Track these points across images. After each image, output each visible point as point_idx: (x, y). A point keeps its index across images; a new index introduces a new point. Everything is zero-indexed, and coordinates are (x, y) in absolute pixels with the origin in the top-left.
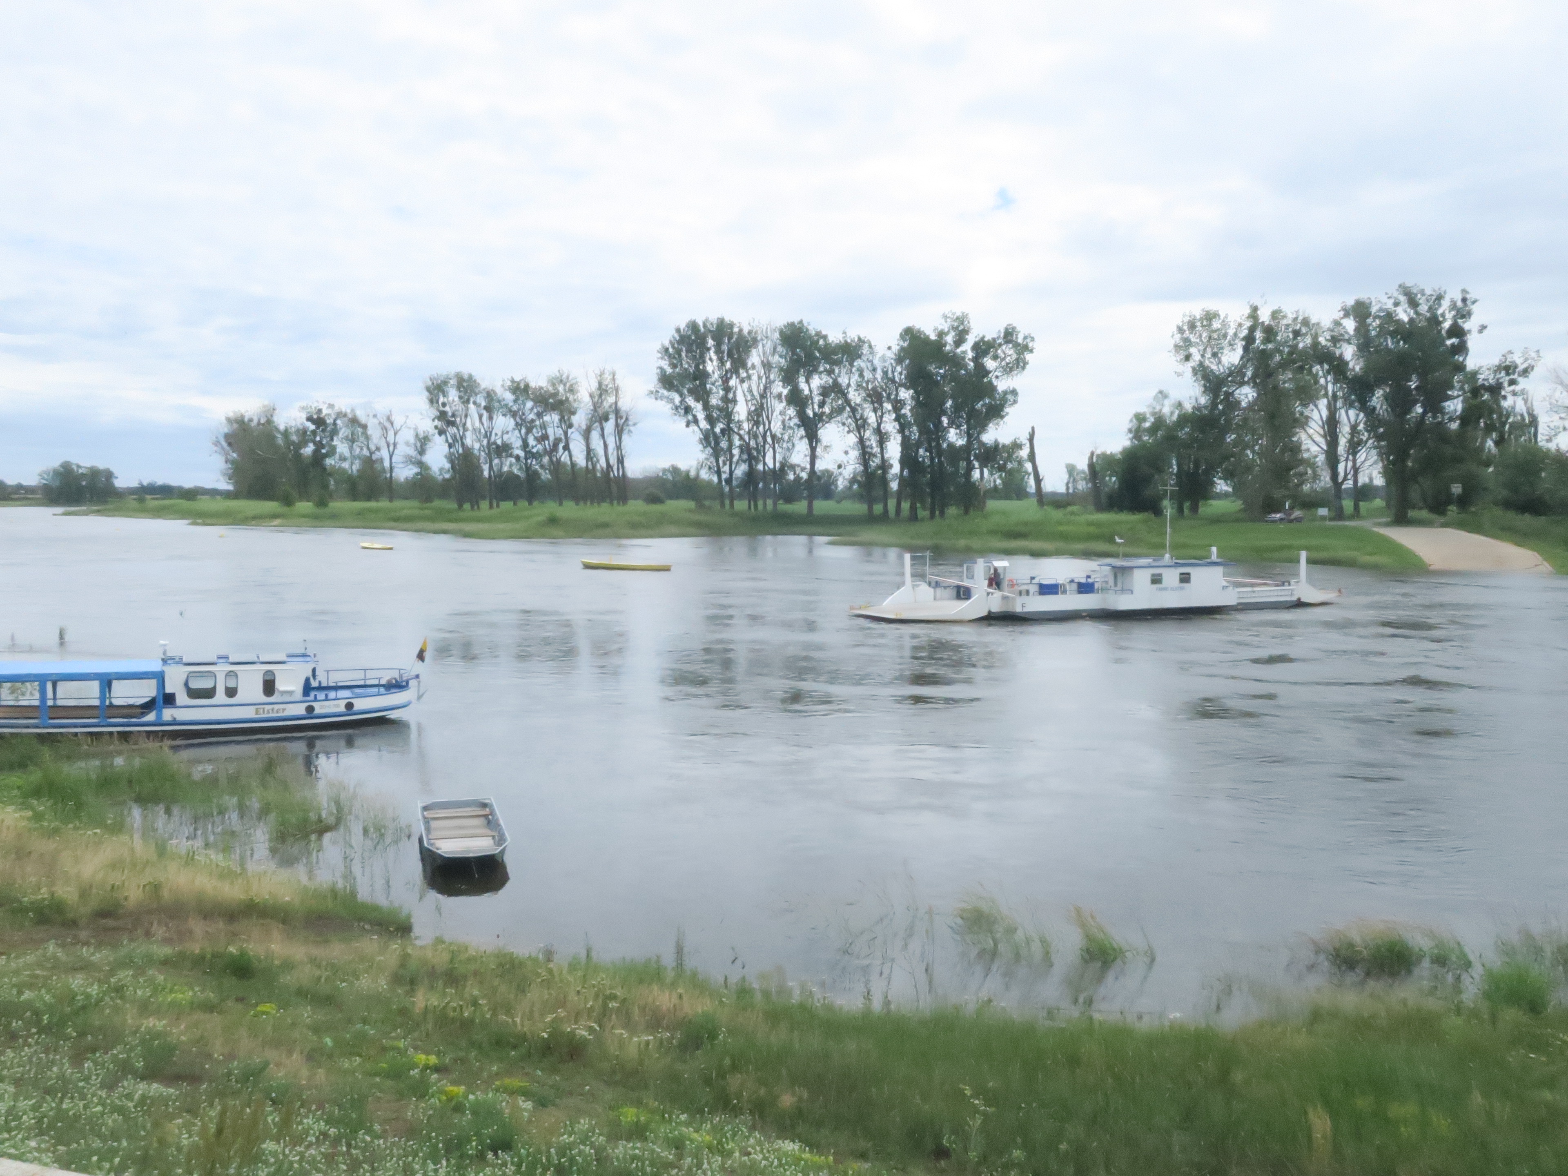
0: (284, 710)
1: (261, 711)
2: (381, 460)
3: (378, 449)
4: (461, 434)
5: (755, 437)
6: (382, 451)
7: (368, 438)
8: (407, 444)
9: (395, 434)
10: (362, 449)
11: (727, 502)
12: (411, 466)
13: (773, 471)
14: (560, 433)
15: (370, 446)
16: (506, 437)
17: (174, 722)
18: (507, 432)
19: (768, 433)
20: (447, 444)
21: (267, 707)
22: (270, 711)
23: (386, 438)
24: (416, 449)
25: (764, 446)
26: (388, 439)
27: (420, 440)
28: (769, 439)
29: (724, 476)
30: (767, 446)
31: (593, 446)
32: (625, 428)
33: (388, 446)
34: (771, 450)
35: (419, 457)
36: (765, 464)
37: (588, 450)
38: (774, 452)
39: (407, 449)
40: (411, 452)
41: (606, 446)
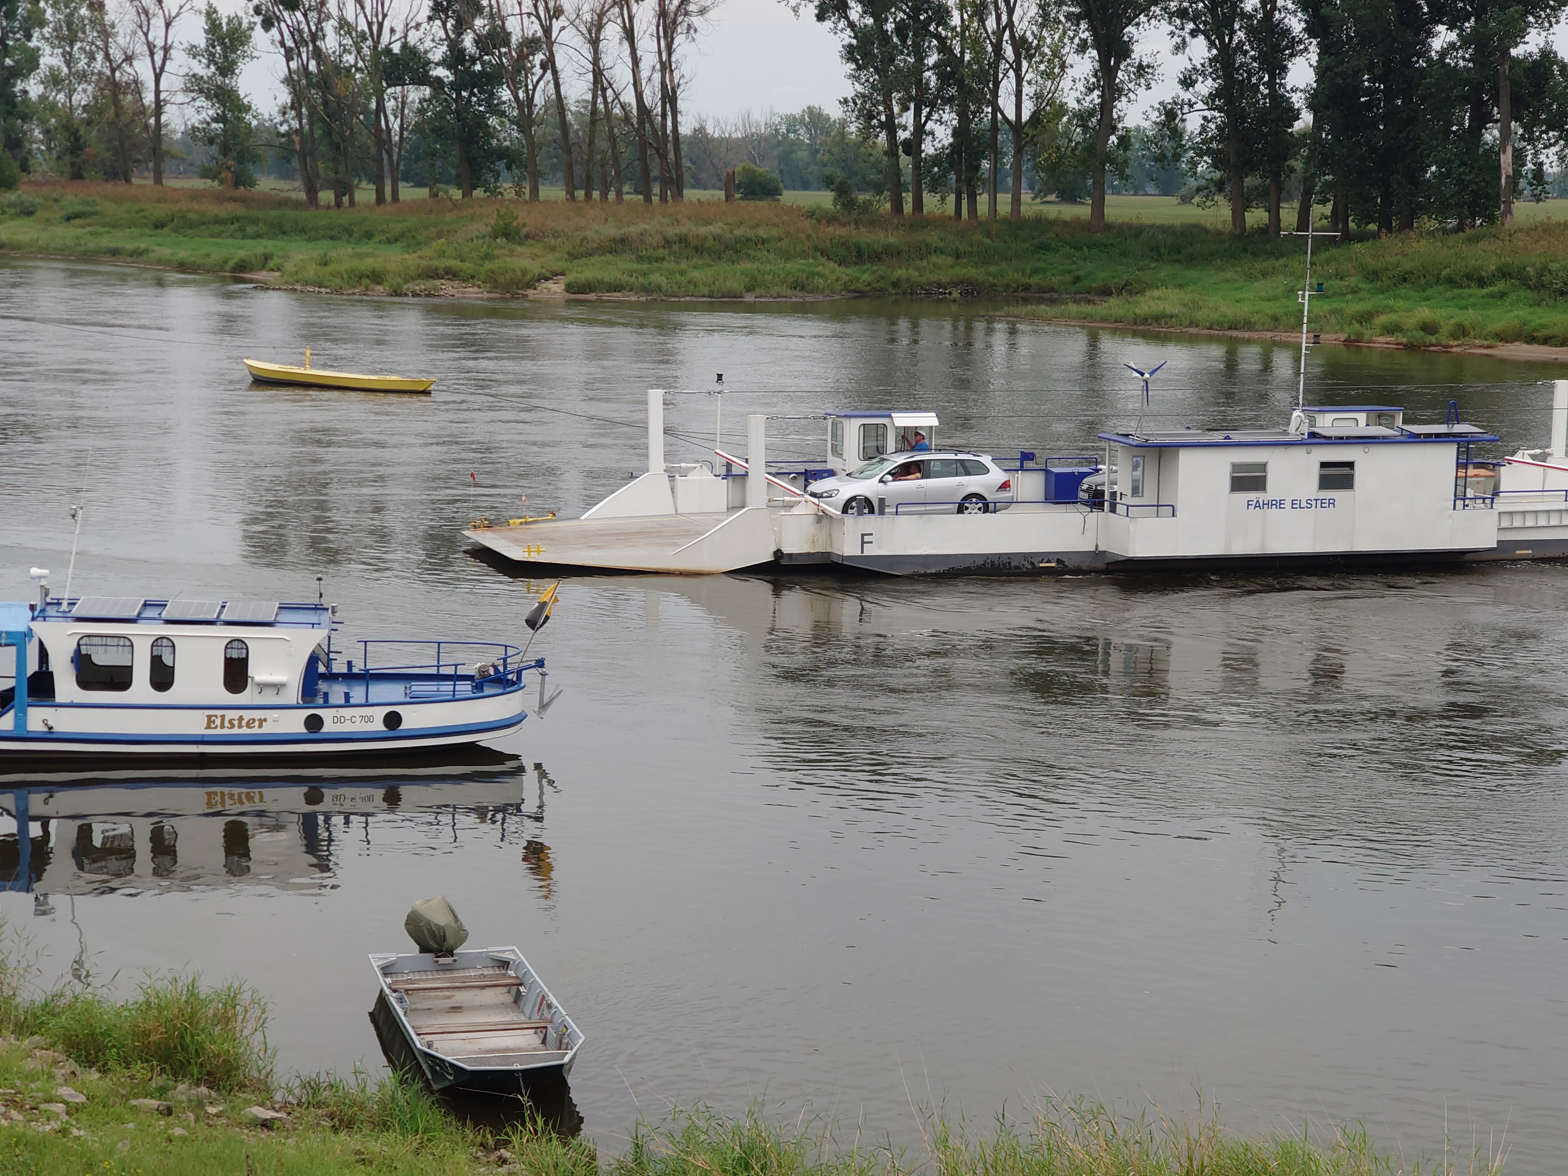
0: (262, 721)
1: (218, 722)
2: (136, 85)
3: (129, 59)
4: (313, 28)
5: (976, 44)
6: (135, 63)
7: (106, 33)
8: (193, 52)
9: (168, 25)
10: (92, 58)
11: (908, 198)
12: (202, 102)
13: (1017, 127)
14: (534, 28)
15: (111, 51)
16: (413, 38)
17: (50, 736)
18: (418, 26)
19: (1007, 33)
20: (282, 51)
21: (230, 714)
22: (236, 723)
23: (146, 35)
24: (212, 60)
25: (995, 65)
26: (150, 38)
27: (221, 40)
28: (1009, 51)
29: (902, 135)
30: (1003, 66)
31: (606, 61)
32: (680, 19)
33: (152, 54)
34: (1011, 73)
35: (219, 80)
36: (996, 109)
37: (598, 73)
38: (1019, 80)
39: (194, 63)
40: (201, 68)
41: (636, 61)
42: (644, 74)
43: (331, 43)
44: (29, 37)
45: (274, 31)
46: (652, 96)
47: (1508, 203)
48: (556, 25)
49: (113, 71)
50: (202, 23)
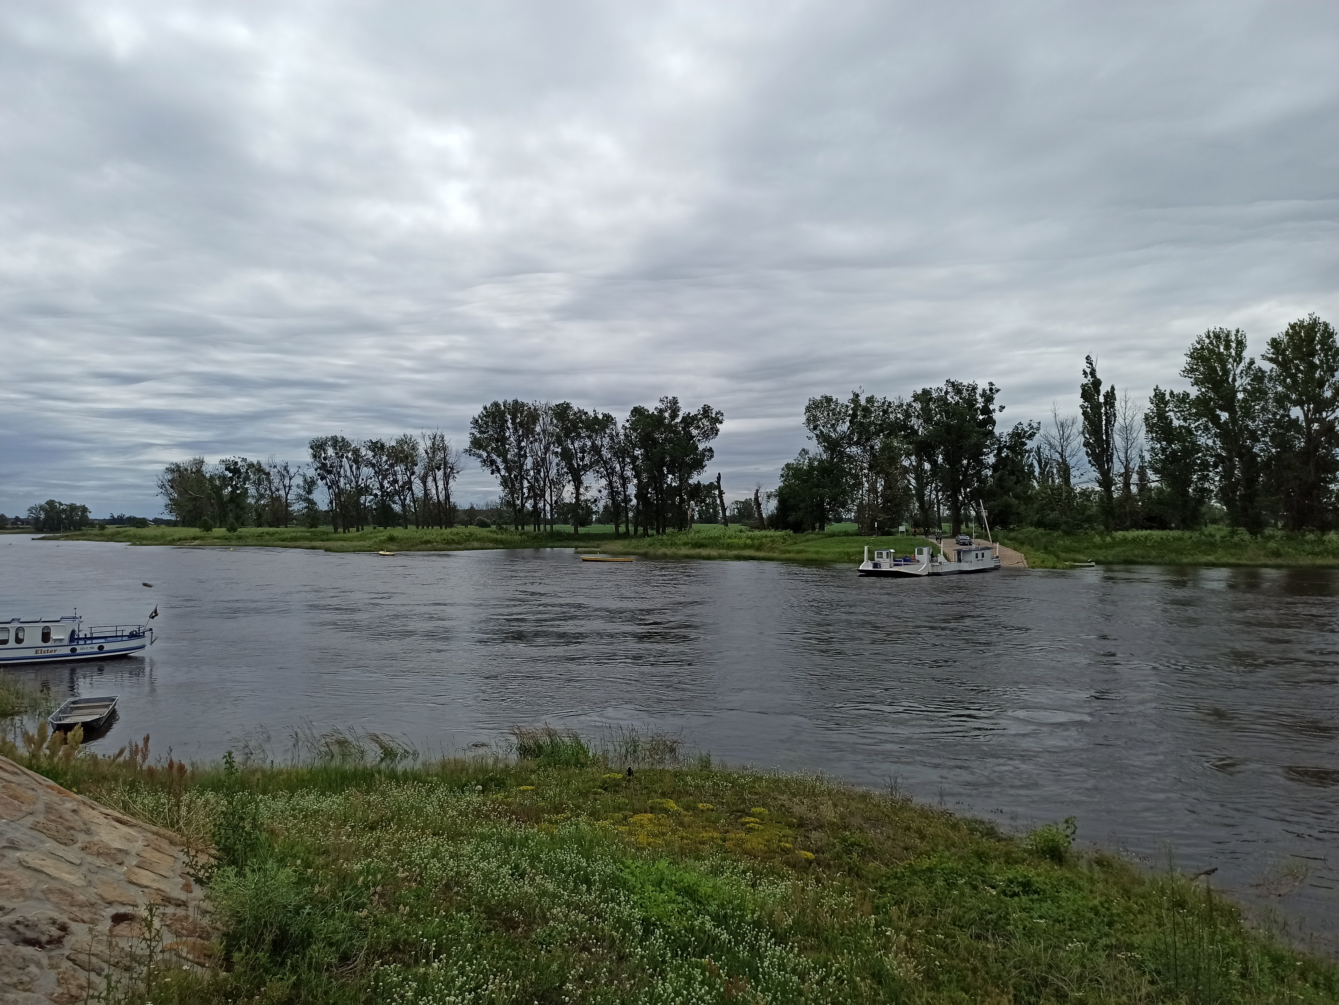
0: (55, 651)
1: (39, 652)
2: (280, 498)
3: (278, 490)
4: (337, 479)
5: (538, 481)
6: (280, 491)
7: (270, 482)
8: (299, 486)
9: (290, 479)
10: (266, 490)
12: (302, 503)
14: (406, 478)
15: (272, 488)
16: (368, 482)
18: (369, 478)
19: (547, 478)
20: (327, 487)
21: (44, 649)
22: (46, 652)
23: (283, 483)
24: (305, 490)
25: (544, 487)
26: (285, 483)
27: (307, 484)
28: (548, 483)
29: (518, 507)
30: (546, 487)
31: (428, 487)
32: (451, 474)
33: (285, 488)
34: (549, 489)
35: (307, 496)
36: (545, 500)
37: (425, 490)
38: (551, 491)
39: (299, 490)
40: (302, 492)
41: (437, 487)
42: (440, 491)
43: (342, 484)
44: (245, 484)
45: (324, 481)
46: (442, 497)
47: (691, 525)
48: (413, 477)
49: (272, 494)
50: (302, 479)
